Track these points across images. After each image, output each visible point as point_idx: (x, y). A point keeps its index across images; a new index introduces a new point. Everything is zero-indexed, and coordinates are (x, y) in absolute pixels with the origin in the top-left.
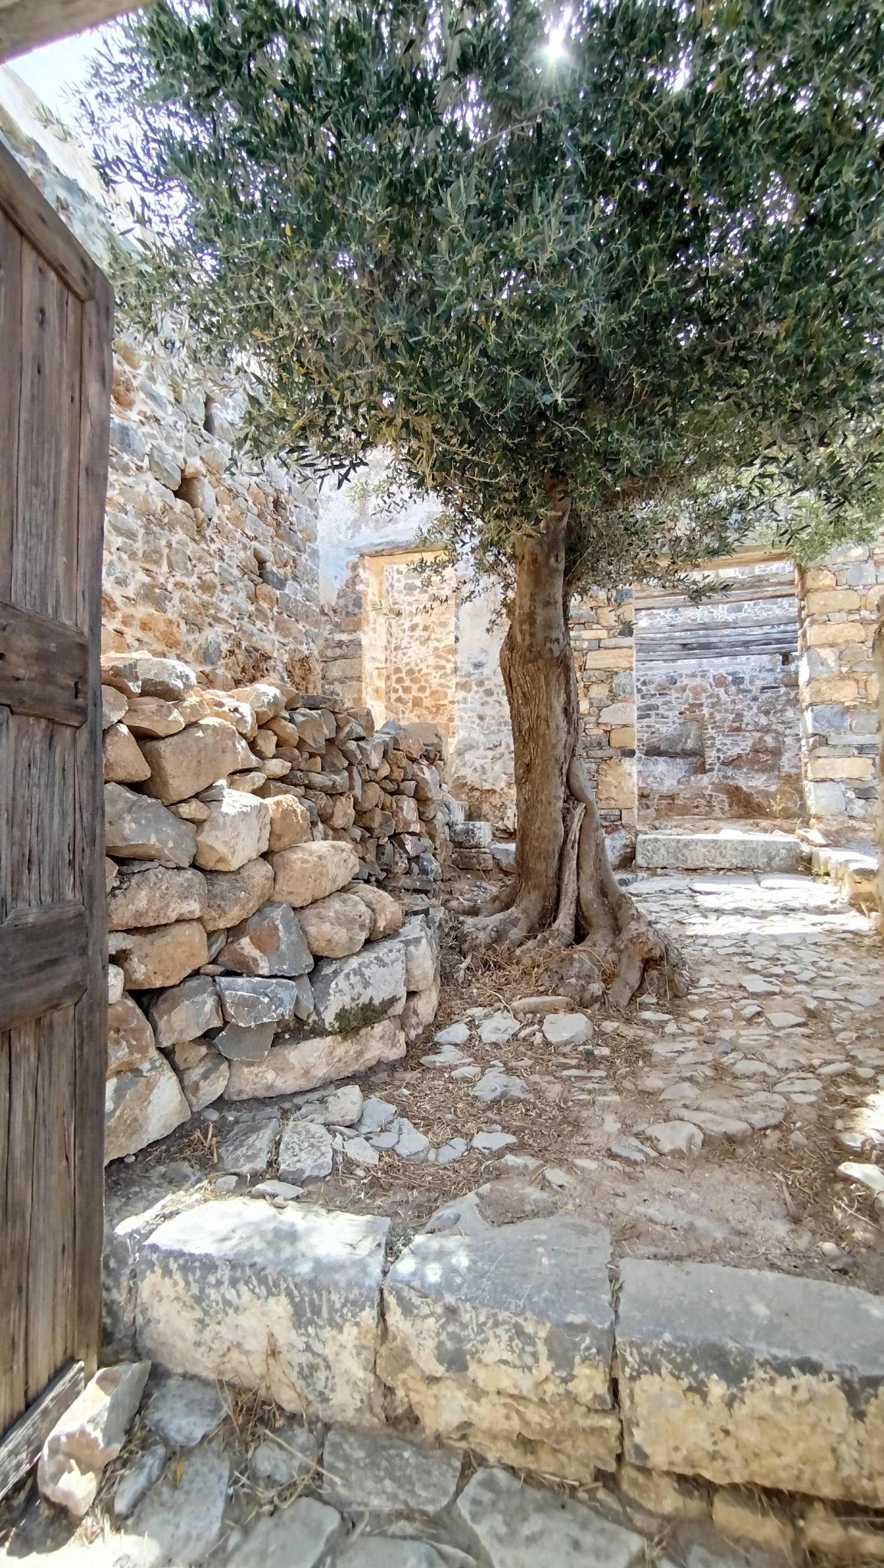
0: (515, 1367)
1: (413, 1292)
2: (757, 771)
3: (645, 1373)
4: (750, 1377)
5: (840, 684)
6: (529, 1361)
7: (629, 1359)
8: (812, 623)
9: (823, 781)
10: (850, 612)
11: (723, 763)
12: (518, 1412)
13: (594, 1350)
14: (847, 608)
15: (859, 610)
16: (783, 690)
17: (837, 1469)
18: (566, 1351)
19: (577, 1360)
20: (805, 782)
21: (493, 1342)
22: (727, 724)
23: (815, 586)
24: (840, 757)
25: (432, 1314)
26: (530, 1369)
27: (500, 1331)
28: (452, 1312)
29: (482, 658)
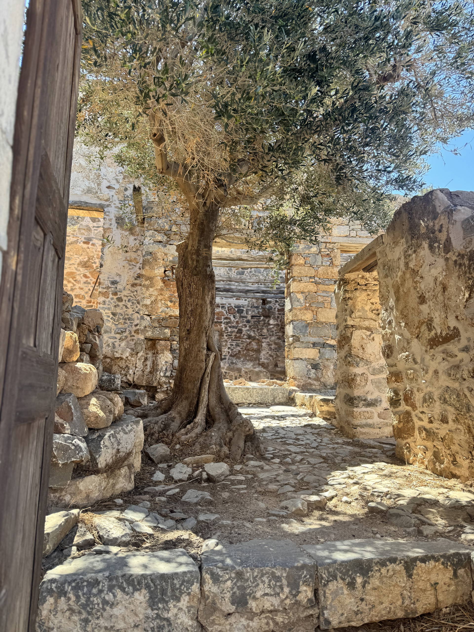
0: (271, 595)
1: (218, 570)
2: (248, 360)
3: (331, 581)
4: (372, 571)
5: (305, 312)
6: (278, 590)
7: (324, 576)
8: (294, 280)
9: (297, 359)
10: (310, 277)
11: (231, 356)
12: (272, 619)
13: (308, 576)
14: (309, 275)
15: (314, 277)
16: (262, 318)
17: (403, 603)
18: (295, 580)
19: (301, 583)
20: (287, 361)
21: (261, 586)
22: (234, 334)
23: (296, 263)
24: (305, 348)
25: (229, 579)
26: (278, 594)
27: (265, 579)
28: (240, 575)
29: (117, 279)
